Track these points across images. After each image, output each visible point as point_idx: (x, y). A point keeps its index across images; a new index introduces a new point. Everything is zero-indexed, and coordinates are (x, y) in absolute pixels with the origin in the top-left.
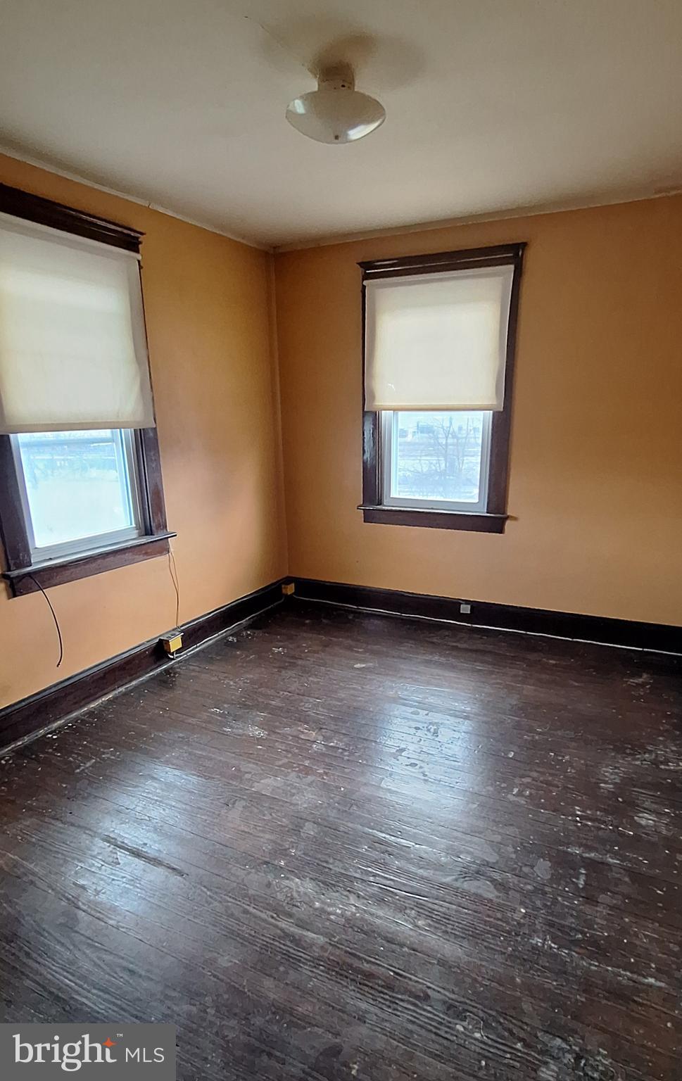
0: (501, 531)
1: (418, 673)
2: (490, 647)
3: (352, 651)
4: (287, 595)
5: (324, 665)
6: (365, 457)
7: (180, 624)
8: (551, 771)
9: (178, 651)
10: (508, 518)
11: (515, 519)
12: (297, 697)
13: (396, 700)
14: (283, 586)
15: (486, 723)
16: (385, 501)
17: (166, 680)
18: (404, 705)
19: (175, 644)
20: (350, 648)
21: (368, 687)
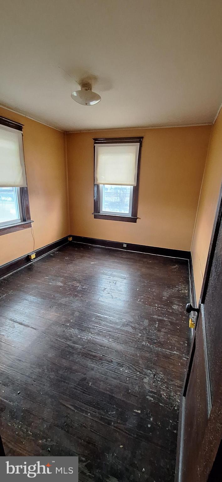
0: (136, 222)
1: (110, 265)
2: (132, 257)
3: (90, 258)
4: (70, 241)
5: (81, 263)
6: (95, 198)
7: (35, 250)
8: (149, 294)
9: (34, 259)
10: (137, 218)
11: (140, 219)
12: (73, 273)
13: (103, 274)
14: (68, 238)
15: (130, 280)
16: (101, 212)
17: (30, 268)
18: (106, 275)
19: (33, 256)
20: (89, 257)
21: (95, 270)
